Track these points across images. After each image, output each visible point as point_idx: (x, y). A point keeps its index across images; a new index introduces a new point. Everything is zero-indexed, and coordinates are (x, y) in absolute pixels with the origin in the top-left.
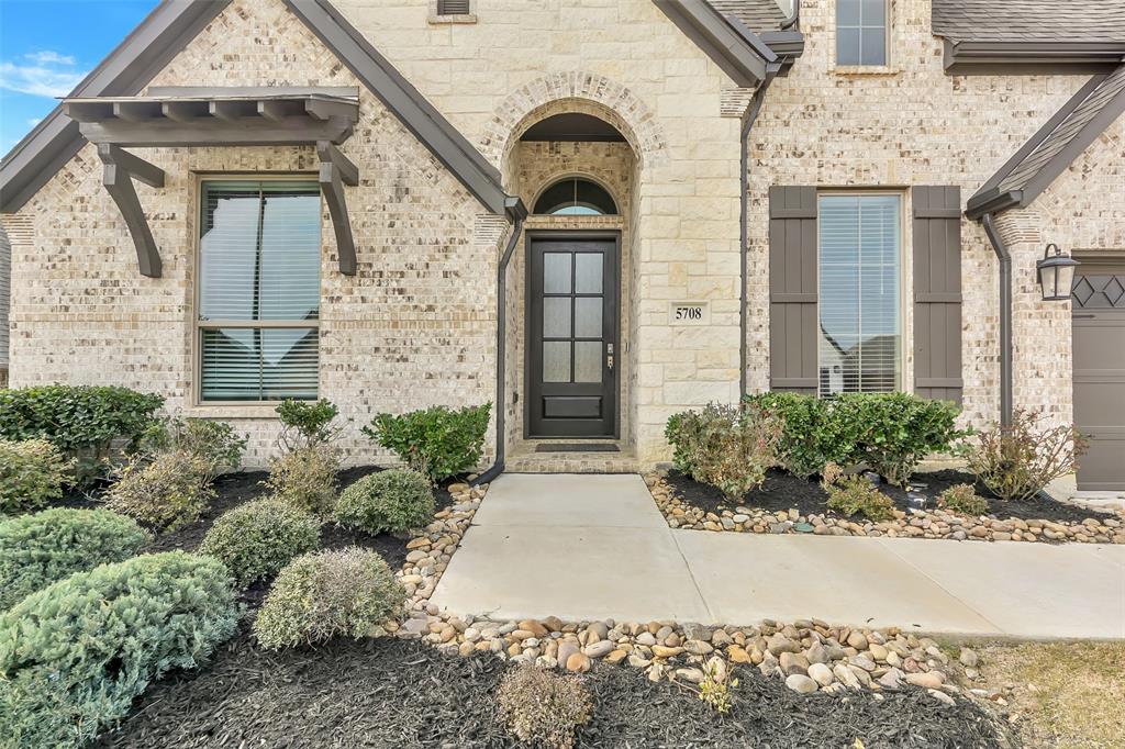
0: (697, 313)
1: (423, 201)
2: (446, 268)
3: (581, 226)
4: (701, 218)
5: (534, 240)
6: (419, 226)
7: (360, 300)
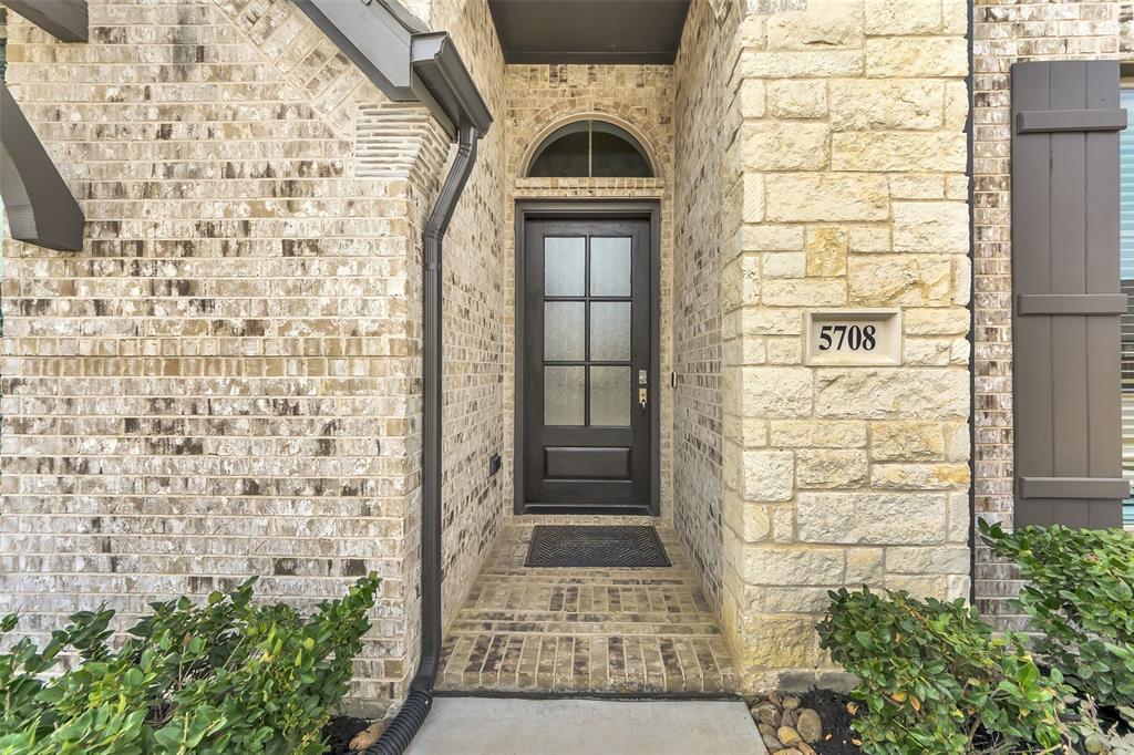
0: (865, 339)
1: (237, 77)
2: (289, 233)
3: (599, 194)
4: (875, 125)
5: (530, 218)
6: (229, 136)
7: (91, 309)
